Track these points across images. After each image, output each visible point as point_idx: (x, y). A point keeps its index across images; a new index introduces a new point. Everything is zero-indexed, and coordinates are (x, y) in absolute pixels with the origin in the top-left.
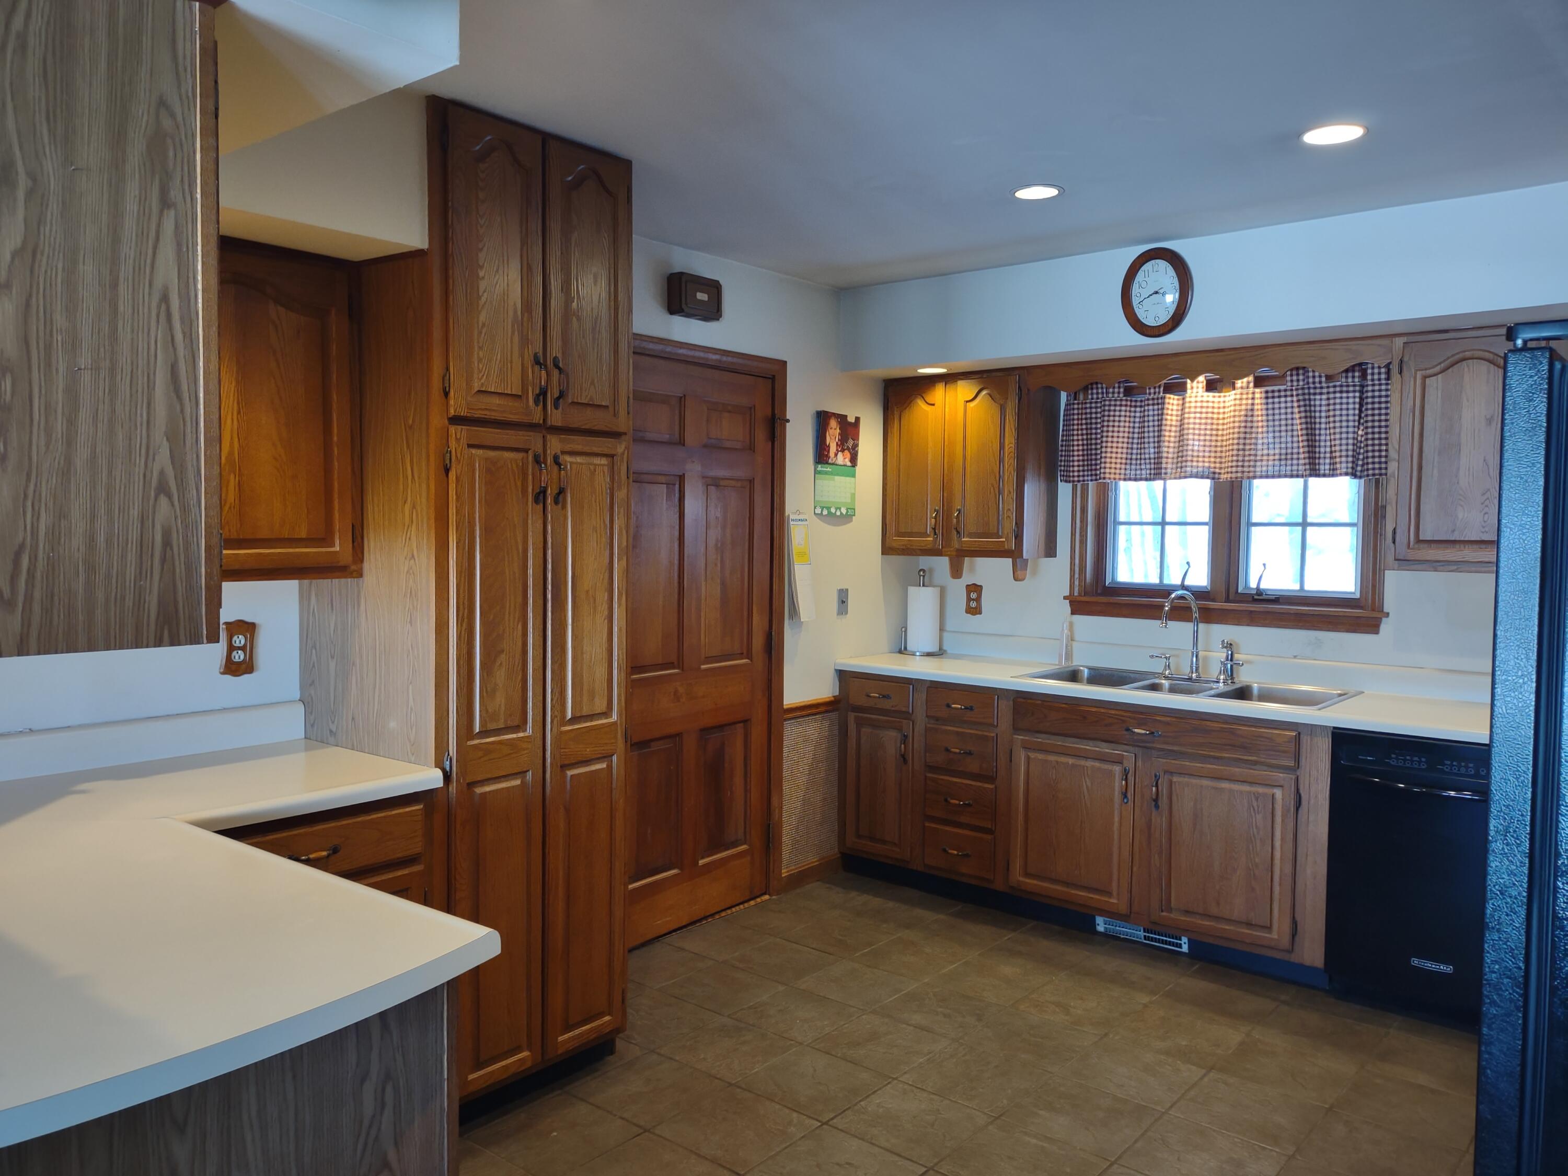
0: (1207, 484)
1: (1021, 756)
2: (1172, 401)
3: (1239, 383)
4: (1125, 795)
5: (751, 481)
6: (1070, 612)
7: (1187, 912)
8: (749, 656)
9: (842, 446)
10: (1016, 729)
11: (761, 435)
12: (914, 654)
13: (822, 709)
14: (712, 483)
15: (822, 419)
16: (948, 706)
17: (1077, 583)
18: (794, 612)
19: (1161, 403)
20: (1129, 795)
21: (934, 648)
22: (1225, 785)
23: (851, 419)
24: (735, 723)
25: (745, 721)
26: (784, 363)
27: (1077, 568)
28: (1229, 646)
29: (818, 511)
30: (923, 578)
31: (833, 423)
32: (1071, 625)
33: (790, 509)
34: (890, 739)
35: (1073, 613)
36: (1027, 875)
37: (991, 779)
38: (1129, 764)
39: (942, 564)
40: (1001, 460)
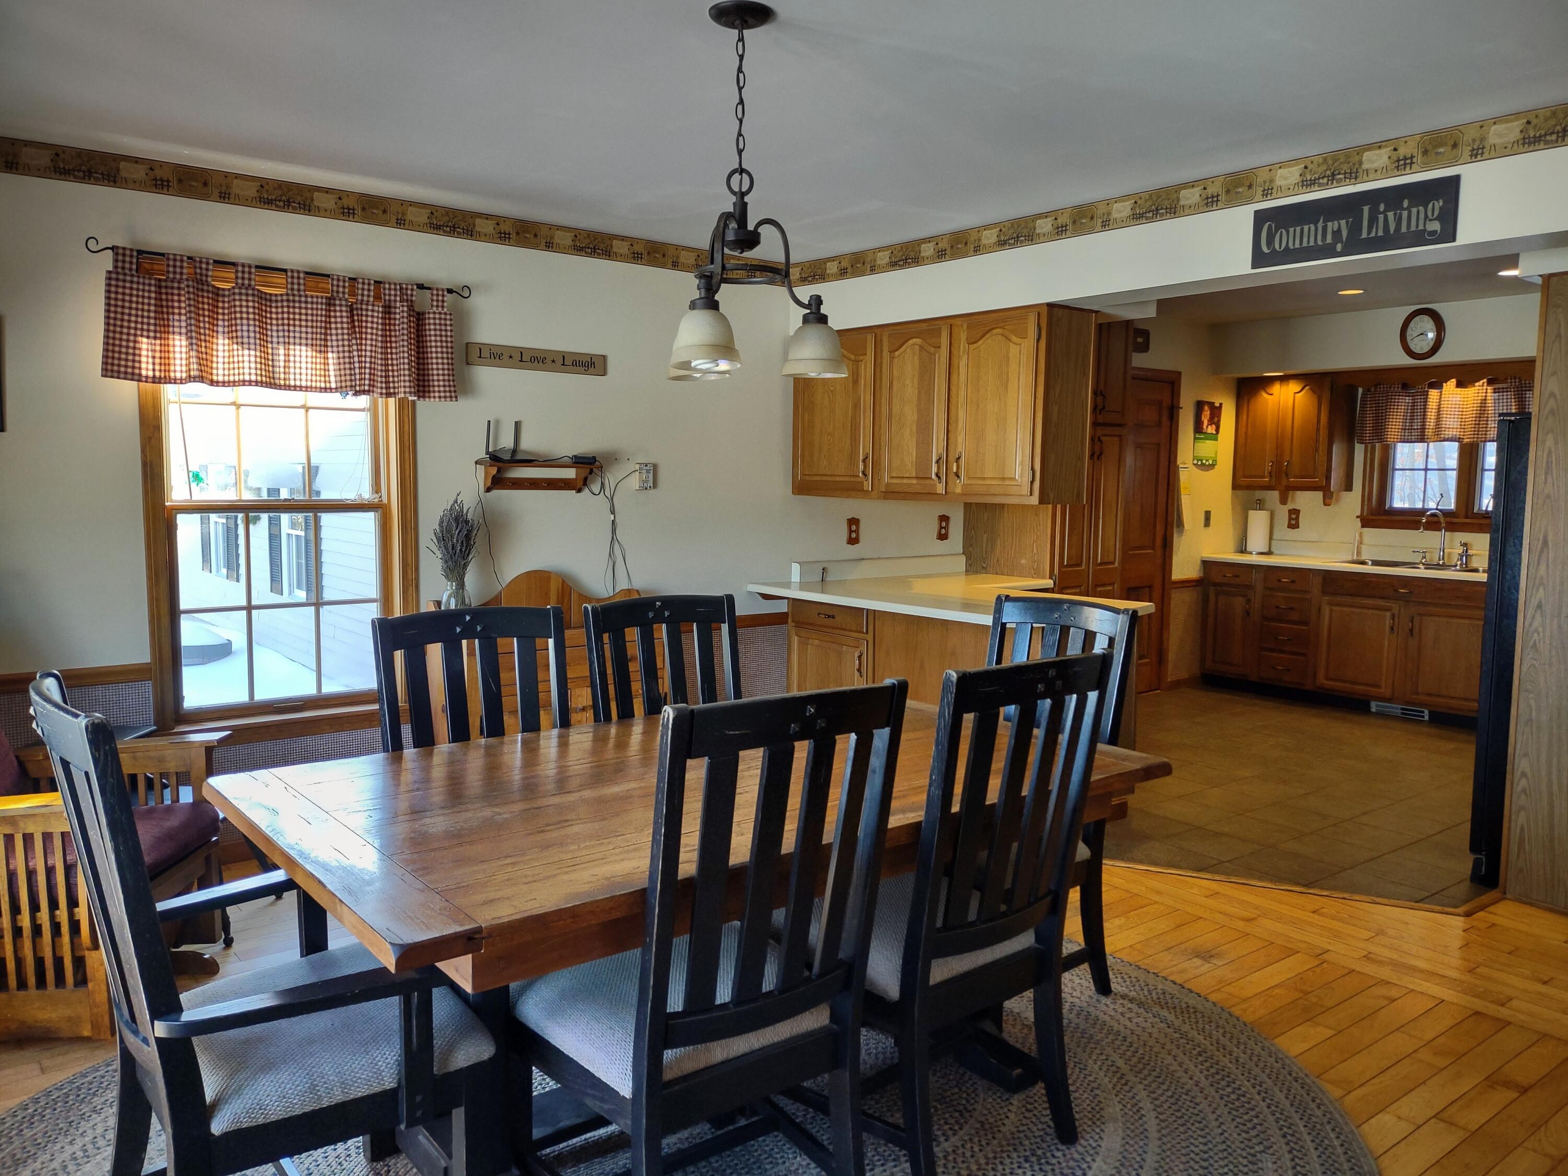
0: (1456, 444)
1: (1326, 610)
2: (1433, 394)
3: (1477, 384)
4: (1392, 628)
5: (1158, 445)
6: (1360, 524)
7: (1429, 695)
8: (1153, 549)
9: (1211, 422)
10: (1324, 593)
11: (1165, 418)
12: (1251, 553)
13: (1194, 584)
14: (1139, 446)
15: (1200, 405)
16: (1279, 581)
17: (1366, 507)
18: (1180, 524)
19: (1426, 394)
20: (1395, 628)
21: (1266, 550)
22: (1455, 620)
23: (1217, 405)
24: (1142, 587)
25: (1150, 587)
26: (1179, 374)
27: (1366, 498)
28: (1465, 545)
29: (1195, 462)
30: (1260, 505)
31: (1206, 408)
32: (1361, 535)
33: (1179, 461)
34: (1239, 603)
35: (1363, 527)
36: (1328, 679)
37: (1305, 623)
38: (1396, 611)
39: (1275, 495)
40: (1318, 430)
